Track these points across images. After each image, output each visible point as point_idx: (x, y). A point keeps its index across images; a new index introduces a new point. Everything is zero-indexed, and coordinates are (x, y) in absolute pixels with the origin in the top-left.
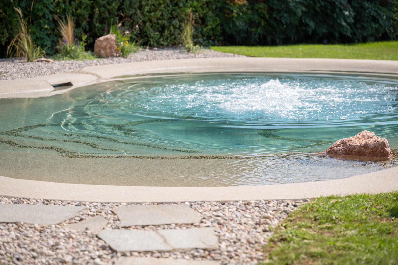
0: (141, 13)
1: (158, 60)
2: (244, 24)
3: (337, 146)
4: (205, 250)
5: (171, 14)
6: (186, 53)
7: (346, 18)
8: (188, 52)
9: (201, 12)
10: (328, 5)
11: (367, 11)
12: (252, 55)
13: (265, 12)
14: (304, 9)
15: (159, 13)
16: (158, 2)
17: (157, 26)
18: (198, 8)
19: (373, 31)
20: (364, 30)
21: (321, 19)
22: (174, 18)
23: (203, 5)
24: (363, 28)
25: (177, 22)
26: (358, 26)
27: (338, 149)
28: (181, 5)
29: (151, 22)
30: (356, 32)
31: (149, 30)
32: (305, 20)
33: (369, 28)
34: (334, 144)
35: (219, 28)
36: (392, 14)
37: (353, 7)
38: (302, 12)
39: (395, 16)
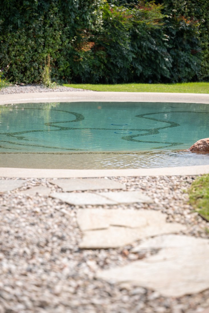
0: (8, 57)
1: (24, 93)
2: (88, 67)
3: (199, 145)
4: (144, 203)
5: (32, 58)
6: (45, 88)
7: (166, 64)
8: (47, 87)
9: (56, 57)
10: (153, 53)
11: (182, 58)
12: (98, 90)
13: (104, 58)
14: (134, 56)
15: (22, 57)
16: (21, 49)
17: (21, 68)
18: (53, 54)
19: (187, 74)
20: (180, 73)
21: (147, 64)
22: (34, 62)
23: (57, 51)
24: (179, 71)
25: (37, 64)
26: (175, 70)
27: (200, 147)
28: (40, 51)
29: (16, 64)
30: (174, 75)
31: (15, 71)
32: (135, 65)
33: (184, 71)
34: (196, 143)
35: (69, 70)
36: (201, 61)
37: (172, 55)
38: (133, 58)
39: (202, 63)
